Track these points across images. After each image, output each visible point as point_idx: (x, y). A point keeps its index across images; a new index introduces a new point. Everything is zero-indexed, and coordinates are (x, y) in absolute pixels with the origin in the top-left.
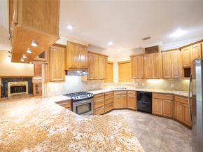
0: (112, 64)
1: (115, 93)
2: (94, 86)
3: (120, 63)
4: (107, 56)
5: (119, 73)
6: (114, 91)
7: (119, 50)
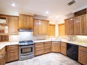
0: (54, 25)
1: (53, 43)
2: (40, 38)
3: (59, 25)
4: (49, 21)
5: (59, 31)
6: (52, 42)
7: (57, 17)
